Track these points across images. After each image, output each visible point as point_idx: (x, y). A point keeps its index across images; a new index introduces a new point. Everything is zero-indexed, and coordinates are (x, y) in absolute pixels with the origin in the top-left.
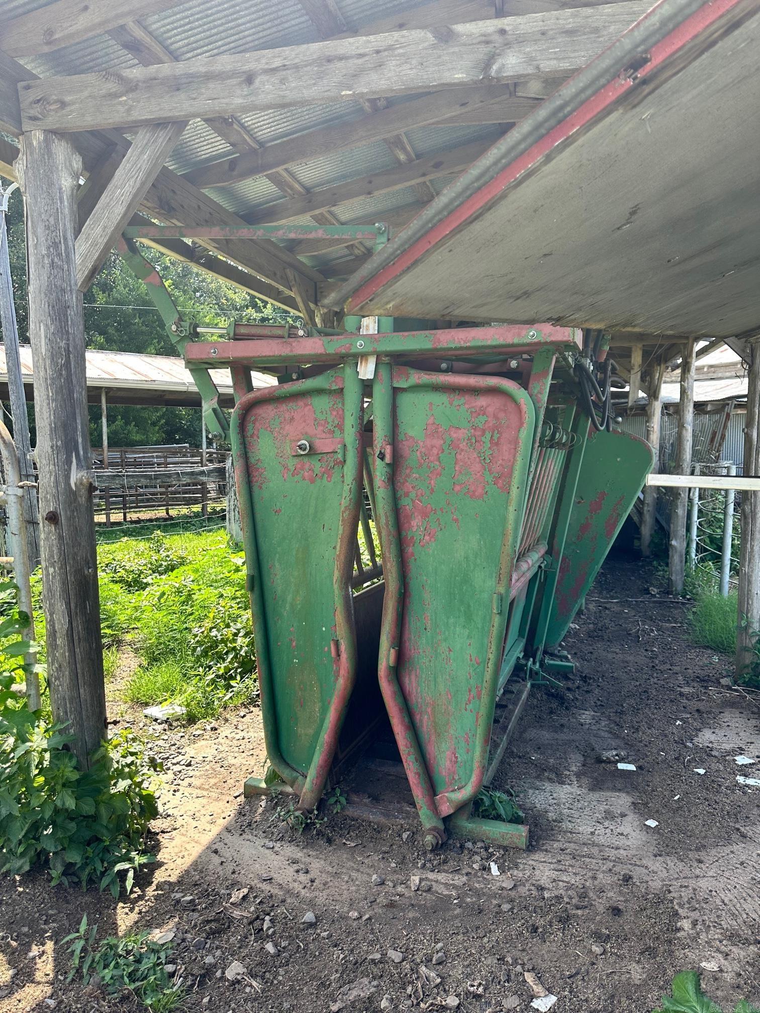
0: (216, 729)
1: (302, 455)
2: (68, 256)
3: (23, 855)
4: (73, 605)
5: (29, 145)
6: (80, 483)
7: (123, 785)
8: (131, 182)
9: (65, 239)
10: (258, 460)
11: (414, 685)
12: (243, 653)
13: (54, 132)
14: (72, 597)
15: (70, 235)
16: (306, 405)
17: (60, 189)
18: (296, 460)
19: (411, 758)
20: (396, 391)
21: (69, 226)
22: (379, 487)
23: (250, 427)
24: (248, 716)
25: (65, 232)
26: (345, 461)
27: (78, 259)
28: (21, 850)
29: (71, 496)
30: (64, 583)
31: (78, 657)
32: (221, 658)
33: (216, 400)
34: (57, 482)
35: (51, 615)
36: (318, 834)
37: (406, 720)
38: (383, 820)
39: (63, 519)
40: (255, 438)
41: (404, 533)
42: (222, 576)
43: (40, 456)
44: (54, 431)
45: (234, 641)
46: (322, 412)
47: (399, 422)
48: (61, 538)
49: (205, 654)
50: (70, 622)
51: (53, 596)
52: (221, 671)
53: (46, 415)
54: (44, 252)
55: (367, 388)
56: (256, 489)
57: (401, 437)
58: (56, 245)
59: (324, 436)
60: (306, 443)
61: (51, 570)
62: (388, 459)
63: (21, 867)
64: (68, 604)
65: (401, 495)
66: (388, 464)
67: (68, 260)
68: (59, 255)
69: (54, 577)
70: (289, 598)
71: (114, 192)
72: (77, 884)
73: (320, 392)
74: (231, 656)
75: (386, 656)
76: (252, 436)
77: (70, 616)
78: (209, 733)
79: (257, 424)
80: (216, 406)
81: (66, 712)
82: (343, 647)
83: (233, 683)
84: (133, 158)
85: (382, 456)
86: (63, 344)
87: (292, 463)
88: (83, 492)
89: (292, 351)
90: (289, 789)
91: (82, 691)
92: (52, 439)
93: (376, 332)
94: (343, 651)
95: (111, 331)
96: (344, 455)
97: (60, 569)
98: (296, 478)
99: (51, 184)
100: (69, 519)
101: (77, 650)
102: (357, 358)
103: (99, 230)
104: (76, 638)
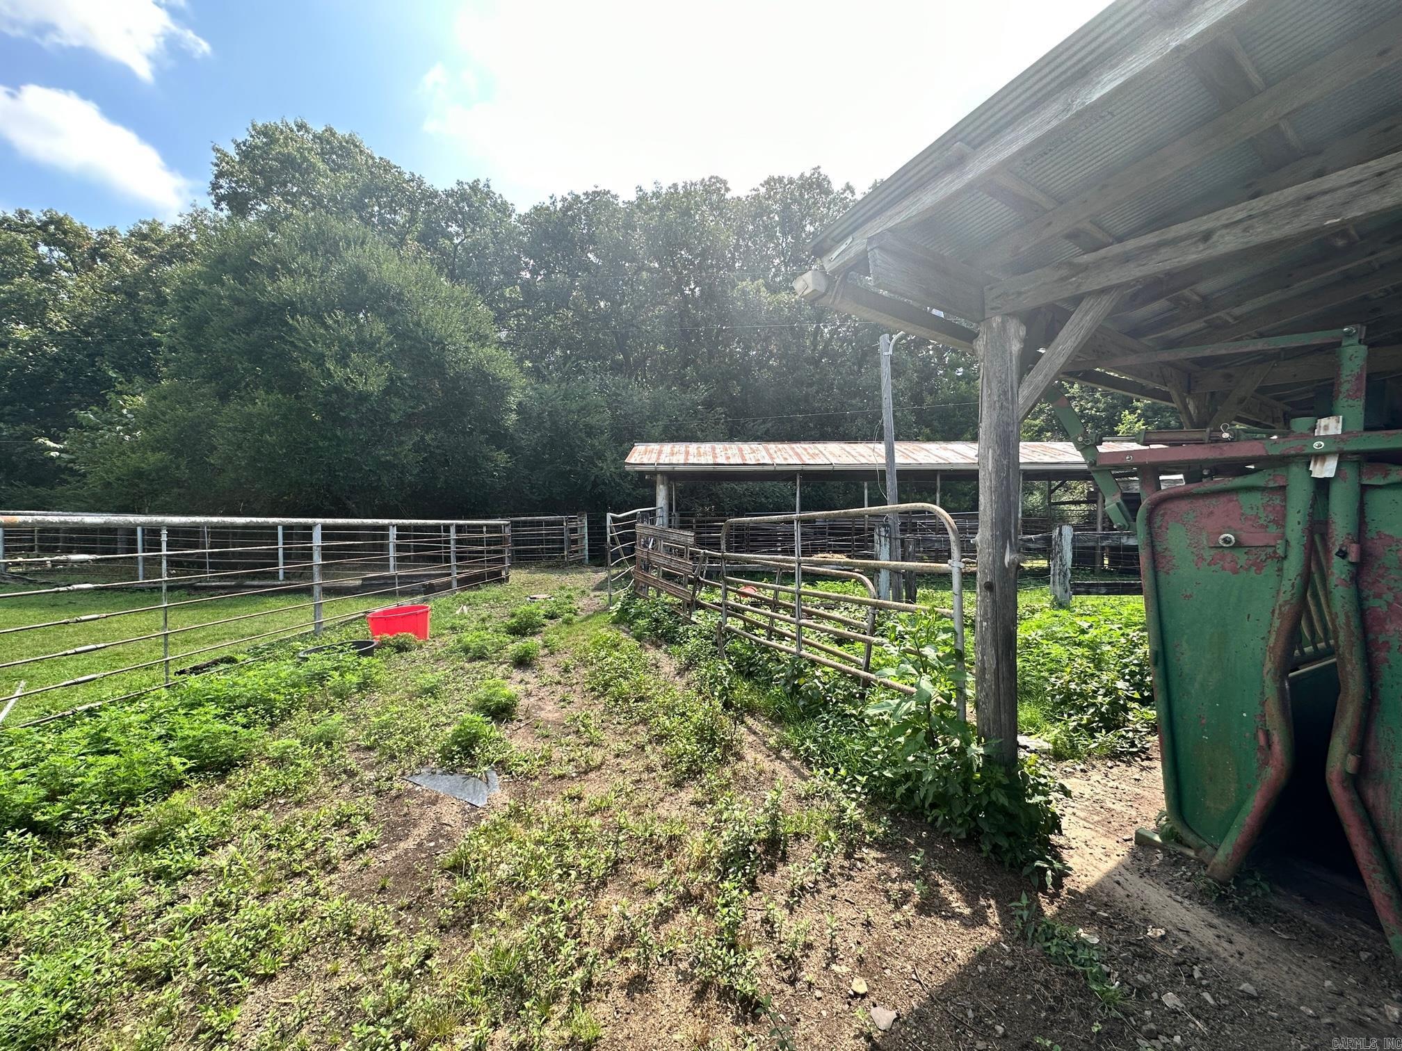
0: (1085, 772)
1: (1222, 547)
2: (1013, 398)
3: (961, 825)
4: (1000, 652)
5: (990, 328)
6: (1012, 563)
7: (1038, 799)
8: (1073, 339)
9: (1012, 388)
10: (1166, 549)
11: (1383, 800)
12: (1103, 709)
13: (1008, 315)
14: (1000, 645)
15: (1015, 385)
16: (1231, 501)
17: (1011, 353)
18: (1213, 552)
19: (1379, 877)
20: (1364, 488)
21: (1015, 377)
22: (1336, 586)
23: (1158, 521)
24: (1115, 768)
25: (1012, 382)
26: (1286, 557)
27: (1021, 401)
28: (959, 821)
29: (1004, 571)
30: (995, 634)
31: (1002, 691)
32: (1082, 710)
33: (1119, 495)
34: (994, 561)
35: (983, 656)
36: (1233, 909)
37: (1371, 834)
38: (1324, 926)
39: (997, 589)
40: (1164, 529)
41: (1371, 636)
42: (1067, 635)
43: (981, 542)
44: (994, 525)
45: (1095, 698)
46: (1252, 508)
47: (1367, 520)
48: (994, 602)
49: (1063, 702)
50: (997, 664)
51: (985, 643)
52: (1084, 722)
53: (989, 512)
54: (996, 399)
55: (1323, 485)
56: (1162, 576)
57: (1372, 534)
58: (1005, 393)
59: (1253, 530)
60: (1233, 538)
61: (985, 624)
62: (1353, 557)
63: (959, 834)
64: (997, 651)
65: (1368, 596)
66: (1352, 563)
67: (1013, 402)
68: (1007, 399)
69: (986, 629)
70: (1199, 678)
71: (1056, 349)
72: (1001, 863)
73: (1249, 489)
74: (1092, 710)
75: (1339, 758)
76: (1160, 527)
77: (997, 659)
78: (1079, 774)
79: (1166, 517)
80: (1119, 500)
81: (989, 730)
82: (1276, 738)
83: (1097, 735)
84: (1076, 321)
85: (1343, 554)
86: (1005, 462)
87: (1208, 554)
88: (1014, 569)
89: (1221, 454)
90: (1191, 853)
91: (1003, 717)
92: (992, 530)
93: (1340, 432)
94: (1276, 742)
95: (936, 423)
96: (1286, 551)
97: (992, 624)
98: (1213, 568)
99: (1004, 352)
100: (1001, 588)
101: (1001, 686)
102: (1308, 458)
103: (1040, 377)
104: (1001, 676)
